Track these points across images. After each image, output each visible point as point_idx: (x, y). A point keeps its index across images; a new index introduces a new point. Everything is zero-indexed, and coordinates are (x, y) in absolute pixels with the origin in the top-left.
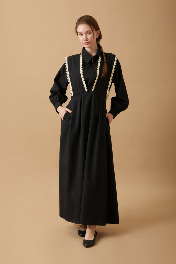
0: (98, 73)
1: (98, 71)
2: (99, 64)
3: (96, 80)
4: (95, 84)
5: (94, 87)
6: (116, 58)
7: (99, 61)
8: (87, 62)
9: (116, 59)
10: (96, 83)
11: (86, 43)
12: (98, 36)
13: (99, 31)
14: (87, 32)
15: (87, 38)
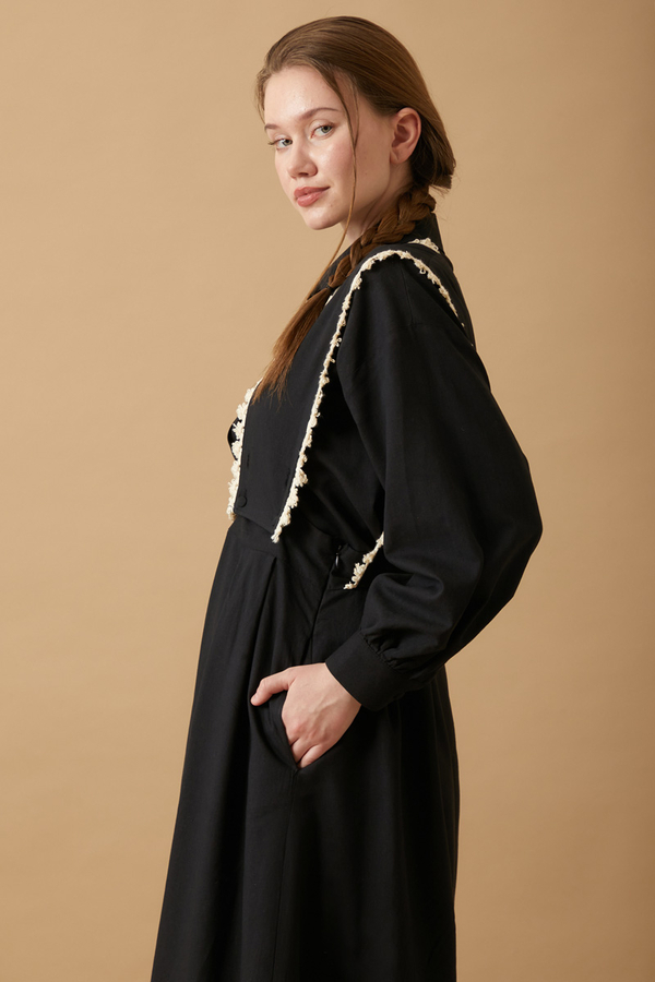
11: (302, 193)
12: (407, 149)
13: (412, 116)
14: (309, 115)
15: (303, 158)
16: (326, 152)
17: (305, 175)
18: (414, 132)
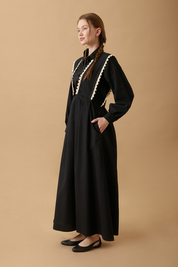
2: (88, 66)
3: (78, 83)
4: (78, 87)
5: (77, 90)
9: (107, 60)
11: (81, 38)
12: (98, 35)
13: (100, 29)
14: (83, 26)
15: (81, 33)
16: (85, 33)
17: (81, 36)
18: (100, 31)
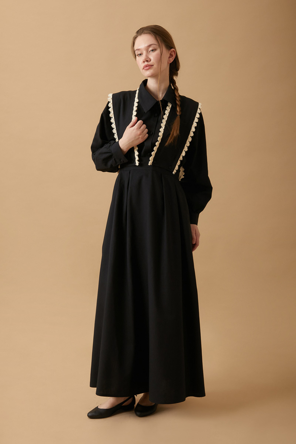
0: (161, 134)
1: (162, 130)
2: (166, 117)
3: (156, 146)
4: (153, 153)
5: (151, 159)
6: (198, 109)
7: (167, 112)
8: (146, 109)
9: (199, 111)
10: (155, 152)
11: (146, 66)
13: (174, 51)
15: (147, 57)
17: (147, 61)
